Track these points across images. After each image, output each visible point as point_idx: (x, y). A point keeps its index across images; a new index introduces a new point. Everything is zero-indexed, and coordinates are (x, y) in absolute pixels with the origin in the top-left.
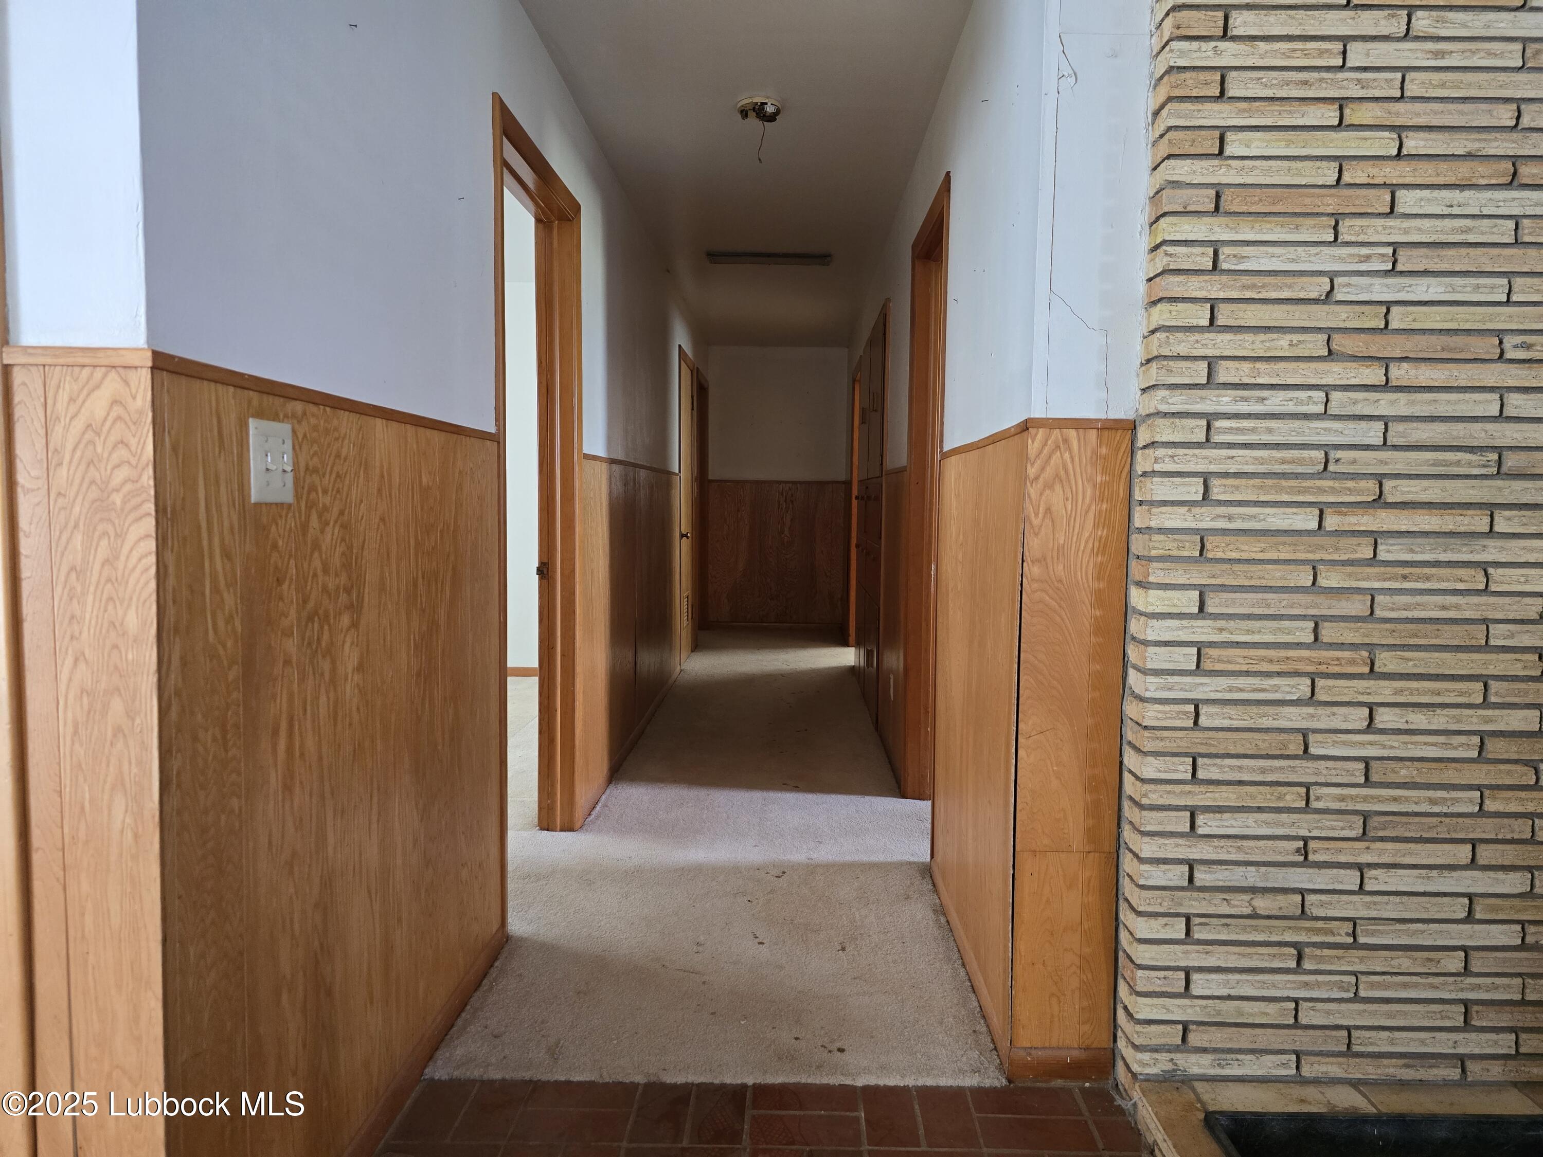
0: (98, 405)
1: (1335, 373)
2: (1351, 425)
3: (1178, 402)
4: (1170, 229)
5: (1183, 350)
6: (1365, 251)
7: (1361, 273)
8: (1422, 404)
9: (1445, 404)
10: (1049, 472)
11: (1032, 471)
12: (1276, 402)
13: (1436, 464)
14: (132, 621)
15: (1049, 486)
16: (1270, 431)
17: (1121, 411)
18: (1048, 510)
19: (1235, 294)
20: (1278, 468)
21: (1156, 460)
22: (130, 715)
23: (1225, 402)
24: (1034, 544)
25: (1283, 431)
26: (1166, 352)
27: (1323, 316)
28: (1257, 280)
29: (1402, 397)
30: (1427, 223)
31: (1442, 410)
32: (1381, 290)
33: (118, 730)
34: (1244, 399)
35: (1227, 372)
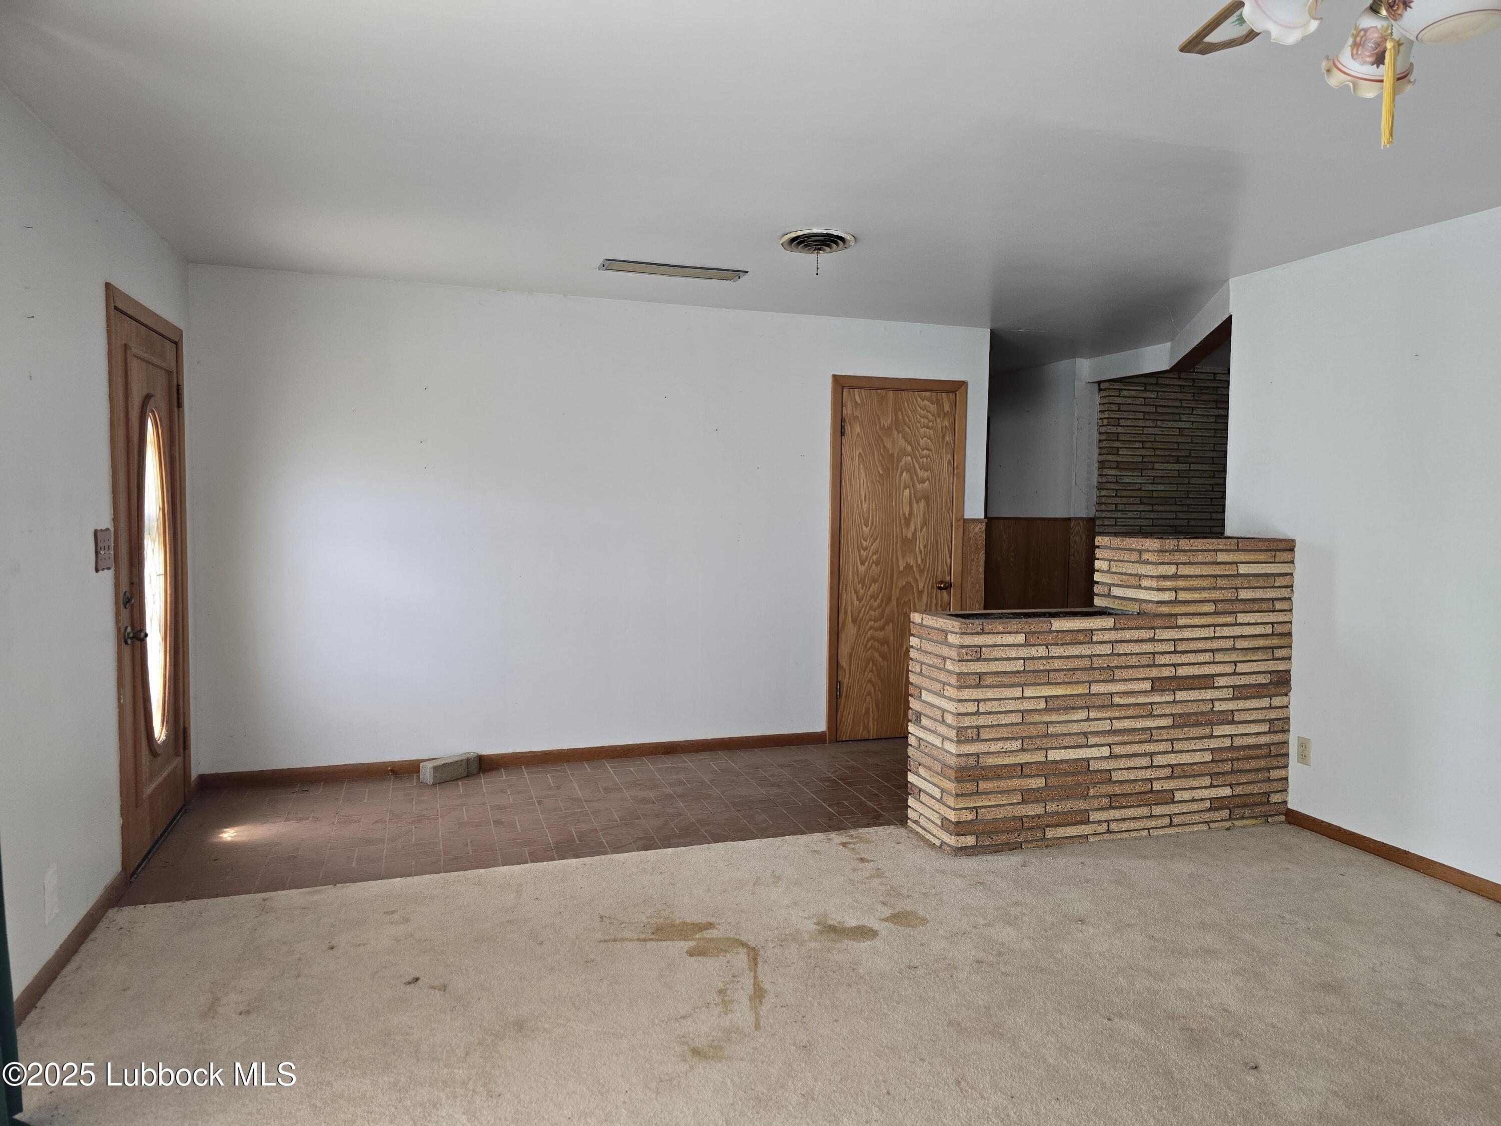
0: (977, 530)
1: (1142, 508)
2: (1146, 520)
3: (1109, 515)
4: (1106, 472)
5: (1110, 501)
6: (1148, 478)
7: (1147, 483)
8: (1160, 515)
9: (1165, 515)
10: (1075, 532)
11: (1072, 531)
12: (1130, 515)
13: (1163, 530)
14: (981, 570)
15: (1075, 535)
16: (1129, 522)
17: (1091, 516)
18: (1075, 542)
19: (1121, 488)
20: (1130, 531)
21: (1105, 529)
22: (980, 587)
23: (1119, 515)
24: (1072, 551)
25: (1131, 522)
26: (1106, 502)
27: (1139, 494)
28: (1126, 485)
29: (1156, 513)
30: (1160, 471)
31: (1164, 517)
32: (1151, 487)
33: (977, 591)
34: (1123, 514)
35: (1120, 507)
